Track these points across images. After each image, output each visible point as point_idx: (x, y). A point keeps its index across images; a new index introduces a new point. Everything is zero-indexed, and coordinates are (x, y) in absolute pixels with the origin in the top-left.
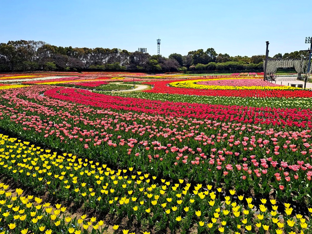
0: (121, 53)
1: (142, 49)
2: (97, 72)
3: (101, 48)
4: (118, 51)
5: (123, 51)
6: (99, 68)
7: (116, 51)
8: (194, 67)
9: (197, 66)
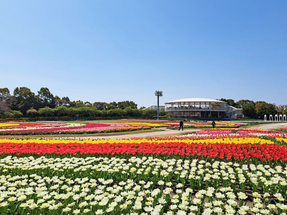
8: (36, 111)
9: (41, 110)
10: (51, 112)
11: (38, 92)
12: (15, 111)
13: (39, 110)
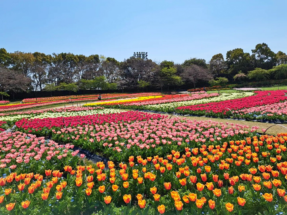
0: (105, 63)
1: (140, 54)
2: (62, 97)
3: (69, 54)
4: (100, 59)
5: (109, 59)
6: (66, 89)
7: (95, 59)
8: (245, 75)
9: (251, 74)
10: (264, 74)
11: (252, 50)
12: (220, 78)
13: (248, 73)
